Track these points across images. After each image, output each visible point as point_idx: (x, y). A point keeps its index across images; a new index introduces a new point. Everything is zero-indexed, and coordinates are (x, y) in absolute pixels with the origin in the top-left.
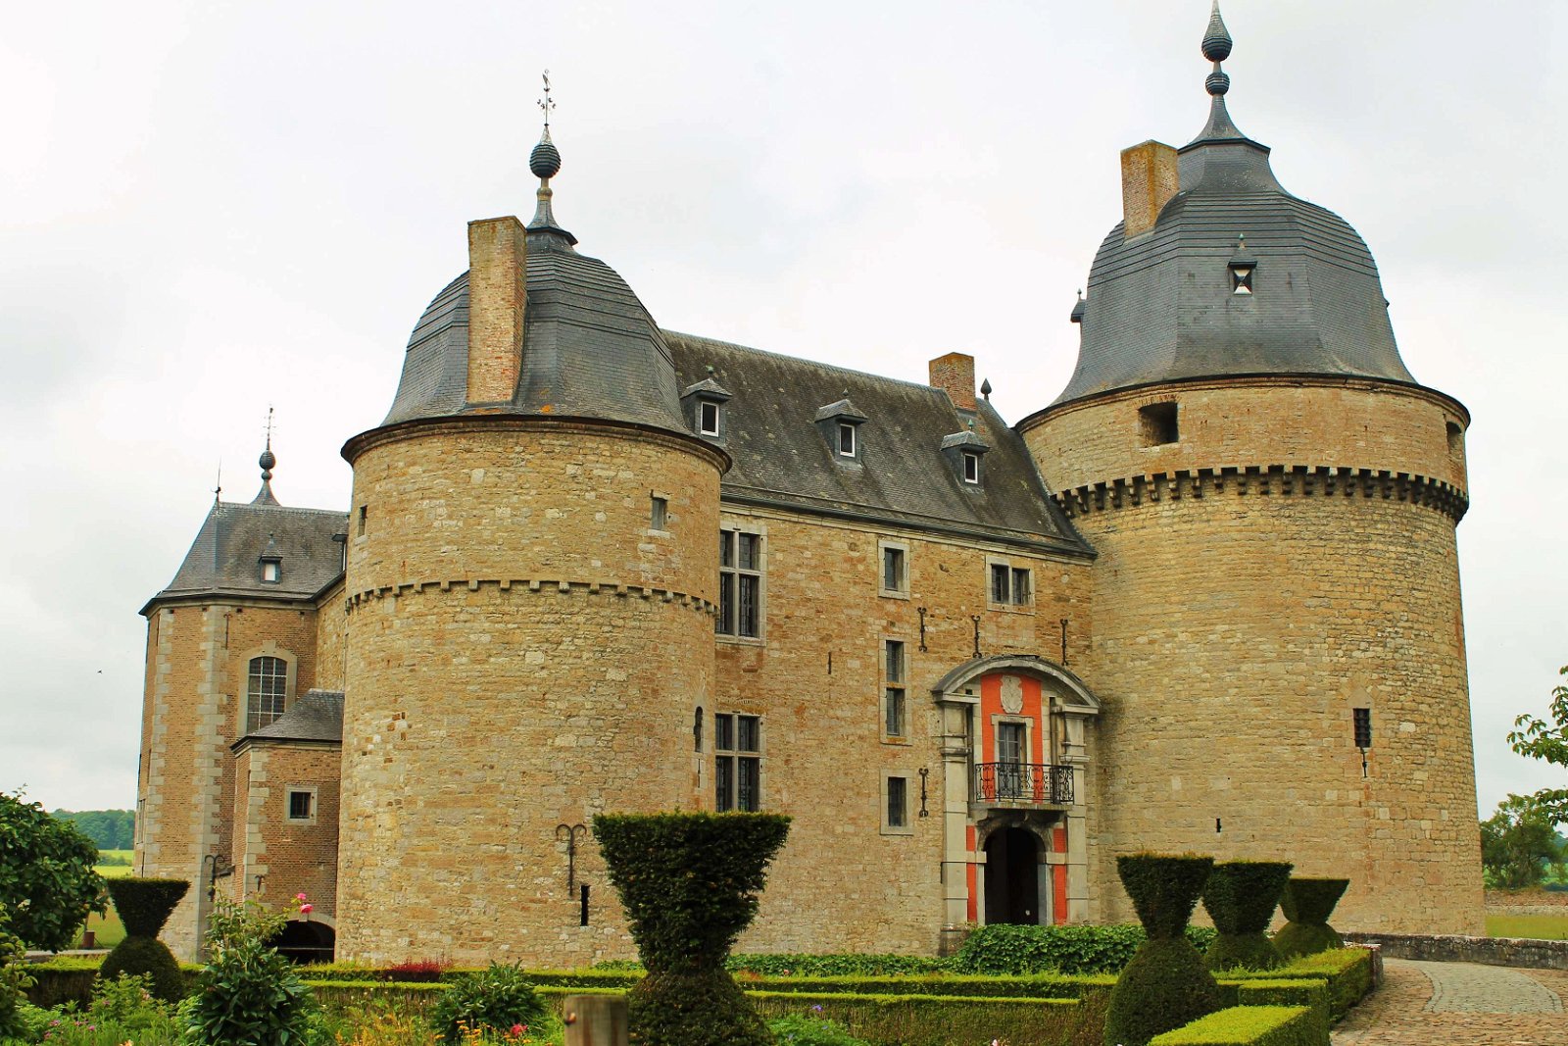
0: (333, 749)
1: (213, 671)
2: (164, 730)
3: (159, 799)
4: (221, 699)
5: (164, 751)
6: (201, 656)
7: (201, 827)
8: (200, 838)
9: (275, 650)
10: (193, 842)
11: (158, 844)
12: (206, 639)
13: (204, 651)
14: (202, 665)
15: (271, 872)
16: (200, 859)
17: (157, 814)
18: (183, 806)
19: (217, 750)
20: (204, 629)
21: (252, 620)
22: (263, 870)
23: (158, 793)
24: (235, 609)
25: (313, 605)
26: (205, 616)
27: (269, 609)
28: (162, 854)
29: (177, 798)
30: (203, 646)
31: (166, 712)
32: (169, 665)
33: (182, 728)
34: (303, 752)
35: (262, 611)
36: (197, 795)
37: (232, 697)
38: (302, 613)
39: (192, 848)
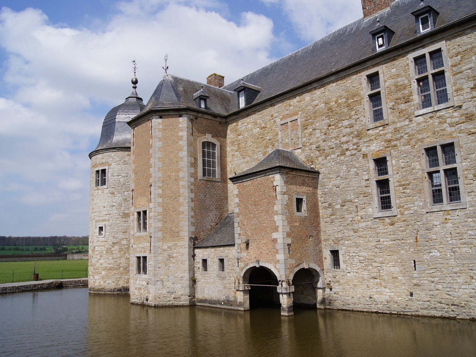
0: (309, 176)
1: (188, 146)
2: (160, 175)
3: (160, 210)
4: (192, 160)
5: (161, 185)
6: (181, 138)
7: (187, 223)
8: (186, 228)
9: (211, 138)
10: (182, 230)
11: (161, 232)
12: (182, 130)
13: (182, 136)
14: (181, 143)
15: (293, 242)
16: (187, 239)
17: (159, 217)
18: (175, 212)
19: (191, 185)
20: (180, 126)
21: (201, 123)
22: (289, 241)
23: (159, 206)
24: (195, 117)
25: (225, 120)
26: (181, 119)
27: (208, 119)
28: (164, 237)
29: (171, 209)
30: (181, 134)
31: (161, 166)
32: (161, 143)
33: (171, 174)
34: (299, 176)
35: (205, 120)
36: (183, 207)
37: (196, 159)
38: (220, 123)
39: (181, 233)
